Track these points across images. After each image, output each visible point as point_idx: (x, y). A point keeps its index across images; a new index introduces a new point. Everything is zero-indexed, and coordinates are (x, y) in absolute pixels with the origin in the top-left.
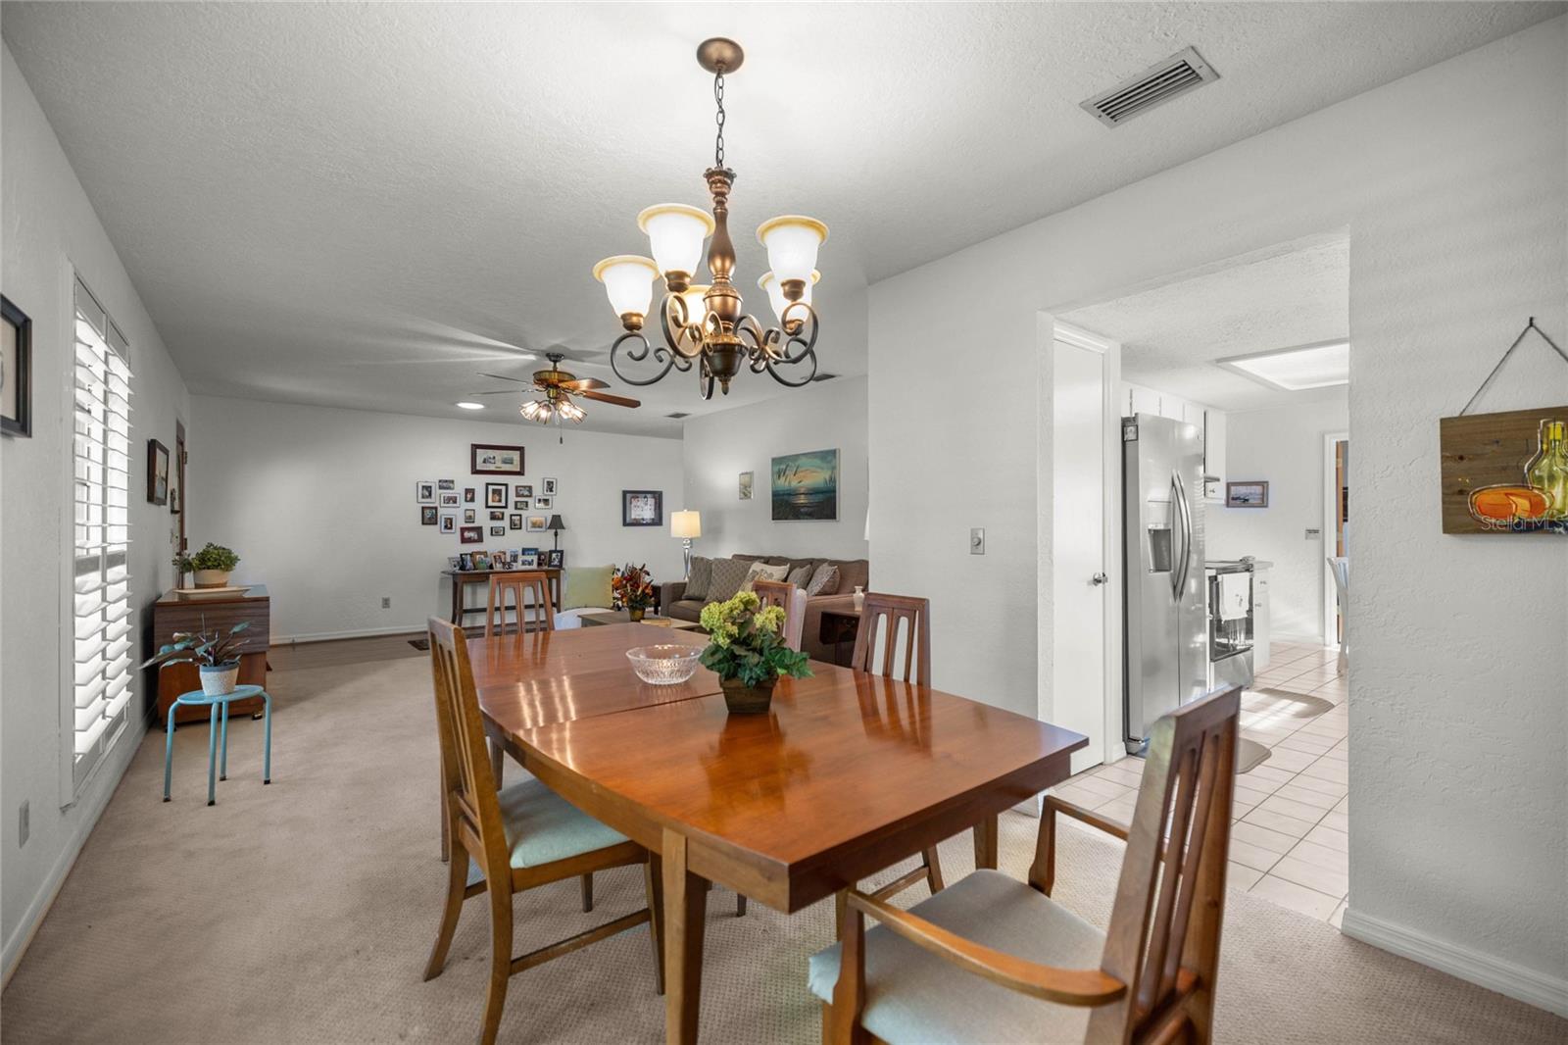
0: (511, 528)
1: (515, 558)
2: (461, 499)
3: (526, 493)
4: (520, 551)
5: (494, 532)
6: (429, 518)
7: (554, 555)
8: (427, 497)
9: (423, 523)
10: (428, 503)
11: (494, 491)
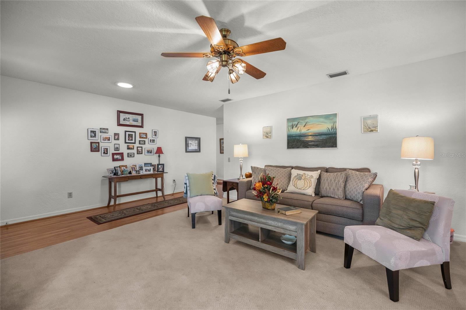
0: (137, 154)
1: (141, 168)
2: (112, 138)
3: (145, 136)
4: (143, 165)
5: (129, 155)
6: (95, 148)
7: (160, 166)
8: (93, 137)
9: (91, 151)
10: (94, 140)
11: (129, 135)
